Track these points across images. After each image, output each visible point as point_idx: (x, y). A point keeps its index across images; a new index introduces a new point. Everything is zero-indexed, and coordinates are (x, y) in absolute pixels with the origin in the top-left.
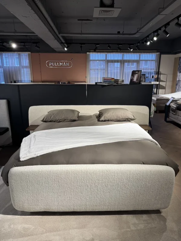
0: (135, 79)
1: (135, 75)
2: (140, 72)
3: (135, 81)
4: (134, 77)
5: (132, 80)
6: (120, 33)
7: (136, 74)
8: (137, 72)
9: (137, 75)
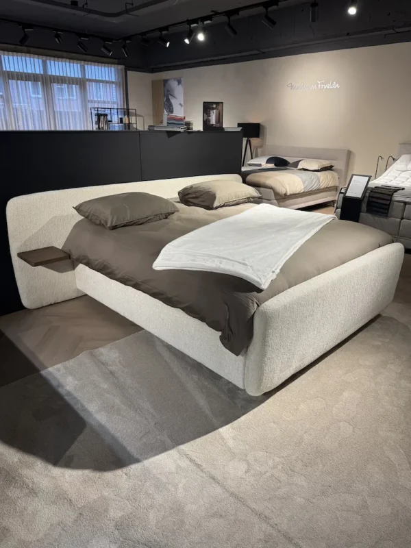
0: (213, 121)
1: (211, 112)
2: (221, 104)
3: (214, 123)
4: (210, 116)
5: (206, 123)
6: (79, 5)
7: (213, 109)
8: (214, 106)
9: (215, 111)
